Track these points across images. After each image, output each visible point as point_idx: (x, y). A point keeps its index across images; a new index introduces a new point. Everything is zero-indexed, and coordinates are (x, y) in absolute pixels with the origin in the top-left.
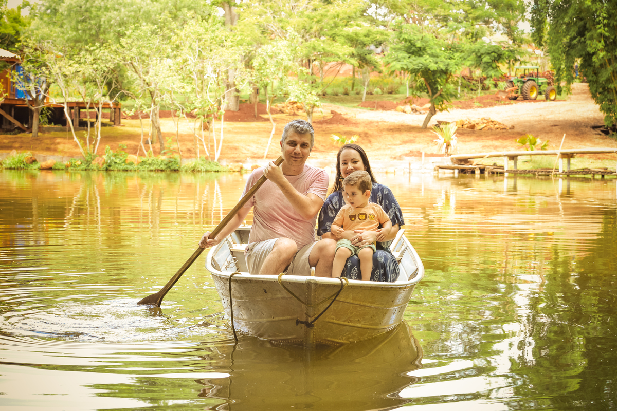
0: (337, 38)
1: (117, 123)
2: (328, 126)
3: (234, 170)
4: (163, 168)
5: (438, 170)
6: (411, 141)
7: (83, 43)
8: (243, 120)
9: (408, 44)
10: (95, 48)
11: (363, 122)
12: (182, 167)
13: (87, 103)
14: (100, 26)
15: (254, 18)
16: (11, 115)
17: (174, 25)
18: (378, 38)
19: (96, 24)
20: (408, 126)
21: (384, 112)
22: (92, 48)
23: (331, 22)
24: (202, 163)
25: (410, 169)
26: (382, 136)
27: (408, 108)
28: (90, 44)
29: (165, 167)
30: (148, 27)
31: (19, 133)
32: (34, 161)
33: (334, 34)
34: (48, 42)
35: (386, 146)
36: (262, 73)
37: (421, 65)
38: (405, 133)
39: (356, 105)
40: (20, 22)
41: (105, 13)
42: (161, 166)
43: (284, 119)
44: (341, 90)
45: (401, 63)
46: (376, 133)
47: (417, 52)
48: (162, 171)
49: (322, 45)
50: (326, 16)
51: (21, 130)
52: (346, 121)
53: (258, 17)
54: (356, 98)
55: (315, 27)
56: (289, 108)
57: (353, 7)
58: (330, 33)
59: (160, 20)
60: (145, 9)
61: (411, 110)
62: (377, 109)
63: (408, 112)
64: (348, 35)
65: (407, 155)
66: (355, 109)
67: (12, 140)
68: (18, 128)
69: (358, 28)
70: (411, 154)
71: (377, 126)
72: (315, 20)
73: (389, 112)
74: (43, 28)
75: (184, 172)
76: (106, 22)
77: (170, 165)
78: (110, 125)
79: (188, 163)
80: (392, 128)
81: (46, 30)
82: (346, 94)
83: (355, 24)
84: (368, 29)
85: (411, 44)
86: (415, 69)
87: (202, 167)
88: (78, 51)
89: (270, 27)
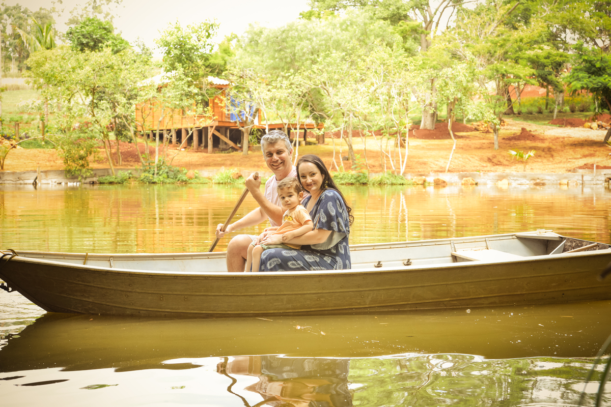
0: (520, 61)
1: (321, 142)
2: (516, 142)
3: (418, 183)
4: (353, 182)
5: (608, 182)
6: (591, 155)
7: (280, 70)
8: (438, 138)
9: (588, 65)
10: (289, 74)
11: (550, 138)
12: (370, 180)
13: (286, 124)
14: (294, 55)
15: (443, 44)
16: (226, 136)
17: (362, 51)
18: (557, 59)
19: (291, 53)
20: (592, 141)
21: (573, 128)
22: (287, 75)
23: (515, 46)
24: (388, 177)
25: (582, 180)
26: (565, 151)
27: (595, 125)
28: (286, 71)
29: (355, 181)
30: (337, 55)
31: (233, 151)
32: (240, 177)
33: (517, 57)
34: (250, 70)
35: (567, 159)
36: (443, 94)
37: (600, 84)
38: (586, 147)
39: (547, 122)
40: (229, 53)
41: (299, 42)
42: (351, 180)
43: (477, 137)
44: (535, 109)
45: (581, 82)
46: (559, 148)
47: (597, 72)
48: (352, 184)
49: (504, 67)
50: (509, 40)
51: (234, 149)
52: (533, 138)
53: (447, 43)
54: (548, 116)
55: (500, 52)
56: (483, 126)
57: (536, 31)
58: (514, 56)
59: (348, 48)
60: (335, 38)
61: (597, 126)
62: (566, 126)
63: (594, 128)
64: (529, 58)
65: (580, 168)
66: (545, 126)
67: (224, 158)
68: (232, 148)
69: (540, 51)
70: (586, 166)
71: (562, 142)
72: (499, 44)
73: (577, 129)
74: (246, 58)
75: (371, 185)
76: (300, 51)
77: (359, 179)
78: (315, 144)
79: (375, 177)
80: (576, 143)
81: (248, 60)
82: (540, 112)
83: (538, 47)
84: (548, 51)
85: (592, 65)
86: (595, 88)
87: (388, 181)
88: (276, 77)
89: (458, 52)
